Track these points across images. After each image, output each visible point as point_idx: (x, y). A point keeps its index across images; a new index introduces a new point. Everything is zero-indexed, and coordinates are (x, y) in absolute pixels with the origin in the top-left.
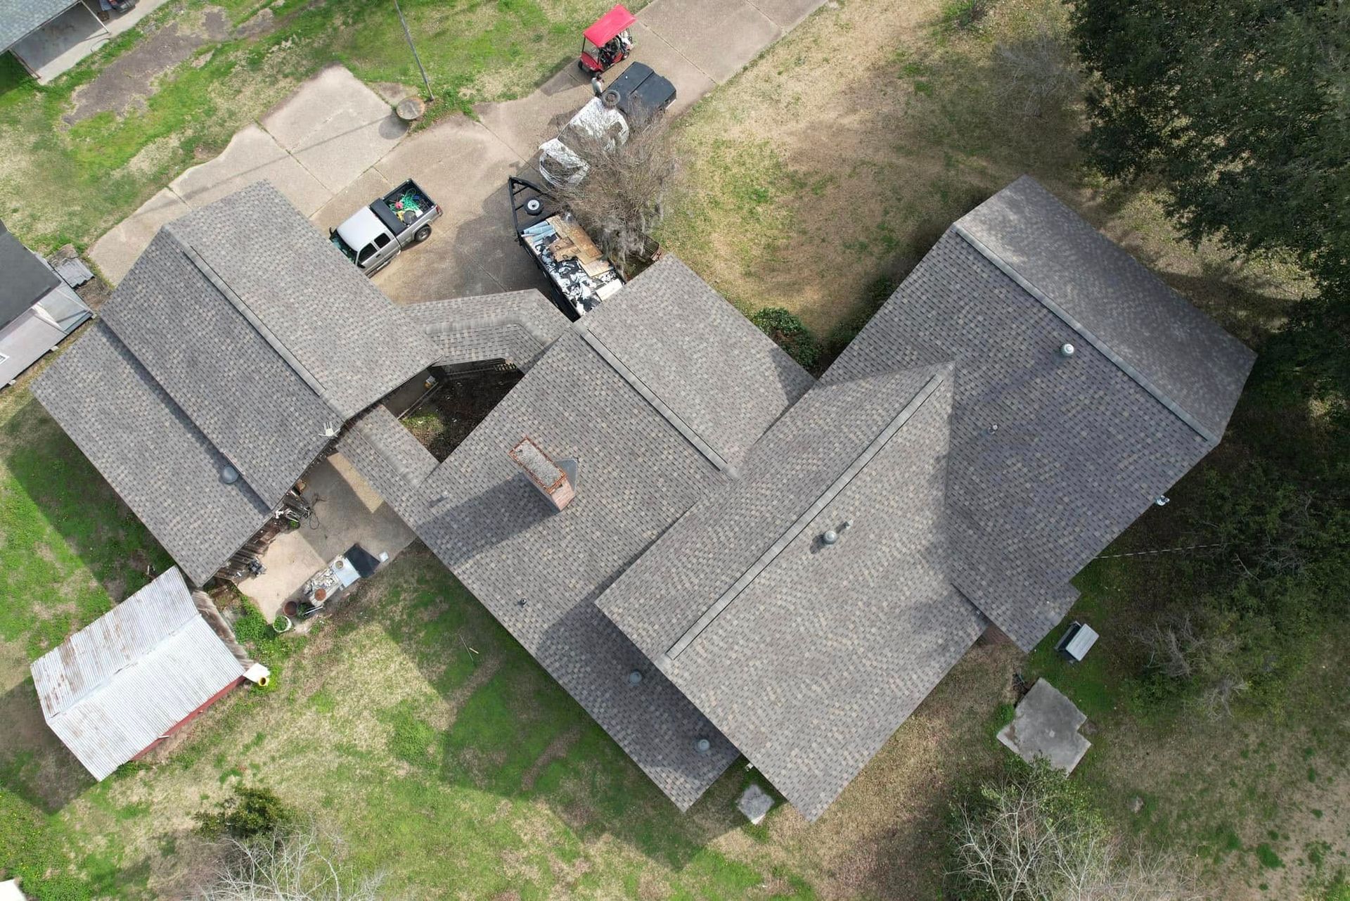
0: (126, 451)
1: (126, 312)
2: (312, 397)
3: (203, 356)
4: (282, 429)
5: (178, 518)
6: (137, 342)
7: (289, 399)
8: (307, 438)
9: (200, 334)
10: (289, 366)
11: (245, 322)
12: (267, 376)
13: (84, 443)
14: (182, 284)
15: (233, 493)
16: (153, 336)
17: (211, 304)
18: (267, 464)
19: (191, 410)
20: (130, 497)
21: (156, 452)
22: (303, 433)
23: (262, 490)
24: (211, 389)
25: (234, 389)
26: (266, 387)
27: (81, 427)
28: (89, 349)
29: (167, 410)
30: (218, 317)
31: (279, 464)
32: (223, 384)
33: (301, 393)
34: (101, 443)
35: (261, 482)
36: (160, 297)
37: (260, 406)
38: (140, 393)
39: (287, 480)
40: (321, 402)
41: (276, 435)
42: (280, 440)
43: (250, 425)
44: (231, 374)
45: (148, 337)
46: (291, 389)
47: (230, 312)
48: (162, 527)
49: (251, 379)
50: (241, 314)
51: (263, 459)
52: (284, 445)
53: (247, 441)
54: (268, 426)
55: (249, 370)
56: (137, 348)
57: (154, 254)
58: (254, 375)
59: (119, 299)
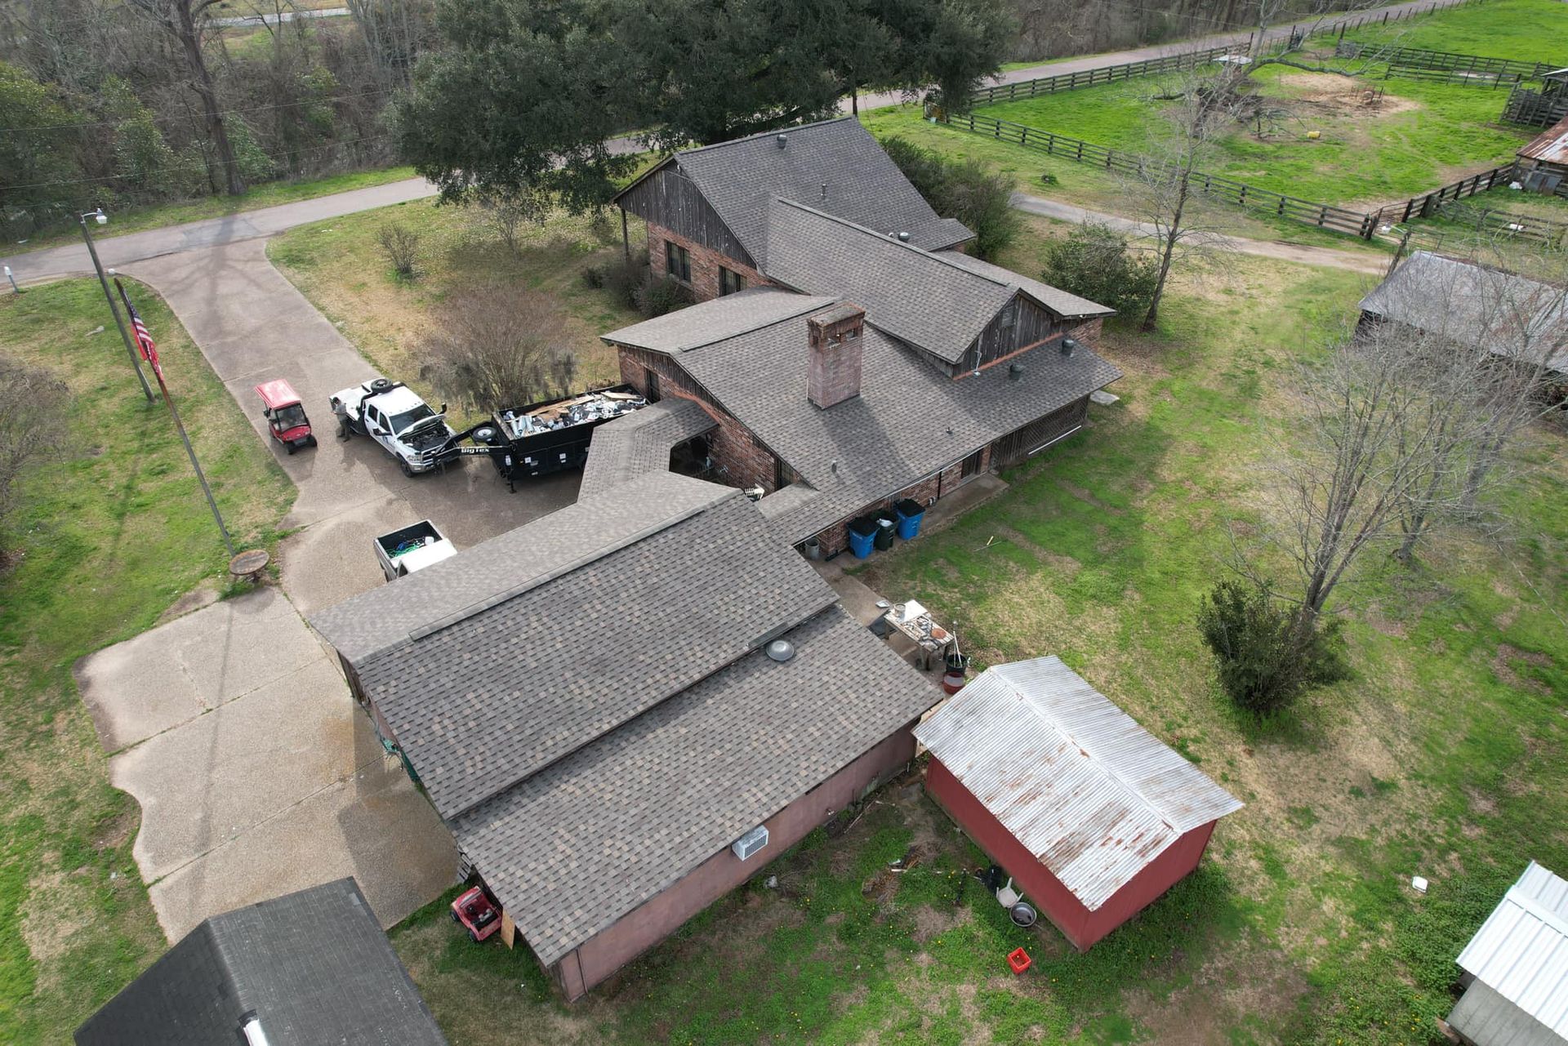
0: (718, 790)
1: (469, 763)
2: (703, 519)
3: (596, 647)
4: (735, 564)
5: (841, 718)
6: (530, 753)
7: (697, 547)
8: (754, 536)
9: (559, 646)
10: (652, 536)
11: (569, 578)
12: (657, 567)
13: (689, 857)
14: (467, 656)
15: (809, 650)
16: (532, 723)
17: (519, 618)
18: (777, 591)
19: (673, 683)
20: (799, 784)
21: (728, 746)
22: (747, 540)
23: (812, 605)
24: (650, 646)
25: (661, 614)
26: (672, 571)
27: (657, 861)
28: (506, 850)
29: (660, 731)
30: (544, 613)
31: (781, 576)
32: (647, 628)
33: (694, 531)
34: (694, 829)
35: (801, 604)
36: (470, 696)
37: (697, 584)
38: (618, 769)
39: (804, 570)
40: (712, 511)
41: (741, 573)
42: (749, 569)
43: (720, 603)
44: (637, 614)
45: (528, 732)
46: (684, 542)
47: (544, 595)
48: (853, 740)
49: (654, 590)
50: (554, 580)
51: (770, 595)
52: (758, 564)
53: (740, 611)
54: (727, 580)
55: (640, 587)
56: (540, 755)
57: (392, 690)
58: (649, 582)
59: (440, 770)
